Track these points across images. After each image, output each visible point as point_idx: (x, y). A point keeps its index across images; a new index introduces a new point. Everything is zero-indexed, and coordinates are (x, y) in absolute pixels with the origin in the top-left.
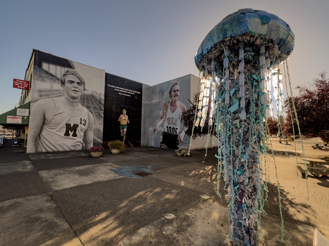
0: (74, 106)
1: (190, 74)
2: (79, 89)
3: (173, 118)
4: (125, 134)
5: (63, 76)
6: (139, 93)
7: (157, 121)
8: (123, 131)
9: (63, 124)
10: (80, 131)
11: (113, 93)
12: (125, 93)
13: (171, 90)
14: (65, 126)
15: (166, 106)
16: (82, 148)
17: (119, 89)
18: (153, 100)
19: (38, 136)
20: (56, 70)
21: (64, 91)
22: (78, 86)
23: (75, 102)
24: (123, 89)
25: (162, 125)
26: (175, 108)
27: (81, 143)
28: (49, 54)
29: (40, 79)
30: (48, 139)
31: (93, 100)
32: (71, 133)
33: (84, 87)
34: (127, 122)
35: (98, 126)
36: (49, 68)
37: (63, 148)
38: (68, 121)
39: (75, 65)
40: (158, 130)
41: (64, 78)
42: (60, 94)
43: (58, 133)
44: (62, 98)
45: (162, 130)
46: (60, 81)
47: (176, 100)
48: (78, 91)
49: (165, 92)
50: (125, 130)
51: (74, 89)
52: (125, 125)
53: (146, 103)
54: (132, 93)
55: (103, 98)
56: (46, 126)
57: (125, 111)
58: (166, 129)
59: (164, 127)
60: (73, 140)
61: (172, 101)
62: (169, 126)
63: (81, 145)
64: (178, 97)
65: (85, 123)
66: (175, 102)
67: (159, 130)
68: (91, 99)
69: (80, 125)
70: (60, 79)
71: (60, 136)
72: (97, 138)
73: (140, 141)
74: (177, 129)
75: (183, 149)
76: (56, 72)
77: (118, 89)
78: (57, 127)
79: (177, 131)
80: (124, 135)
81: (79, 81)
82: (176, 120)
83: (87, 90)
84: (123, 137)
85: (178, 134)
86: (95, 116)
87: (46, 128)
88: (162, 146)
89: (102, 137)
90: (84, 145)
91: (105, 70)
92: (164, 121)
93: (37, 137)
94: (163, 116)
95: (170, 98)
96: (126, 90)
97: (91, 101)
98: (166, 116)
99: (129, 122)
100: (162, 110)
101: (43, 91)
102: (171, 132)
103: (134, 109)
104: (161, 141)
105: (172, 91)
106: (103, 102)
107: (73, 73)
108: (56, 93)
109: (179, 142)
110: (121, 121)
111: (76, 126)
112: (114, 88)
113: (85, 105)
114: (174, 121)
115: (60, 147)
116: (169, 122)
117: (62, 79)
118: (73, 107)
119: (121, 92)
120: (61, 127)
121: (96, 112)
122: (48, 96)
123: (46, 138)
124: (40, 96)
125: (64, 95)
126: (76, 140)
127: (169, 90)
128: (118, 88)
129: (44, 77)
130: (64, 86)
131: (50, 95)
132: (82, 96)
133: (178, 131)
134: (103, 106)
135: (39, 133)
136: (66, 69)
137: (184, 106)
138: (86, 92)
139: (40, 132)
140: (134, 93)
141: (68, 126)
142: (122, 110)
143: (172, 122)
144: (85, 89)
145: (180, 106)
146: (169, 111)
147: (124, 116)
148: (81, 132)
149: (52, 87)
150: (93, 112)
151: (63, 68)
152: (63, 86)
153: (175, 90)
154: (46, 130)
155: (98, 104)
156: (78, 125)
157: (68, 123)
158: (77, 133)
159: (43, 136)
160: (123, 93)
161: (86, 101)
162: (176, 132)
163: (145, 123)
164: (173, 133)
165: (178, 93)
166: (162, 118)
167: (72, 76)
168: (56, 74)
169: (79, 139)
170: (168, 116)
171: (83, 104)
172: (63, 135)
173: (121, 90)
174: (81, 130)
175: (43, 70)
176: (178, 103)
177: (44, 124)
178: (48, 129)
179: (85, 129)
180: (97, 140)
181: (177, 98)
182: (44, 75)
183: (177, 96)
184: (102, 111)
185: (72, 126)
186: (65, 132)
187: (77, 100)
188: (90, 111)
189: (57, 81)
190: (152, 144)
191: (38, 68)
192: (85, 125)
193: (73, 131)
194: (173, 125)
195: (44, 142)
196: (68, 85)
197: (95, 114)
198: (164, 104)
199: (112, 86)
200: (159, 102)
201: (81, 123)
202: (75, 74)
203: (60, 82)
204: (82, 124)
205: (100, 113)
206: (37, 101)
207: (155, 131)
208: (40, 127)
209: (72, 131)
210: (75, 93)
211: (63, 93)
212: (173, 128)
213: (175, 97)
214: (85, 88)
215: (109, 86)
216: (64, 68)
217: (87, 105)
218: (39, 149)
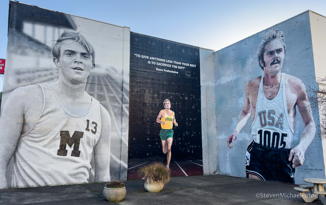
0: (75, 97)
1: (308, 11)
2: (85, 65)
3: (272, 112)
4: (170, 148)
5: (56, 42)
6: (194, 66)
7: (234, 119)
8: (167, 144)
9: (56, 133)
10: (85, 144)
11: (145, 70)
12: (168, 68)
13: (263, 51)
14: (59, 136)
15: (253, 87)
16: (89, 180)
17: (156, 61)
18: (223, 78)
19: (12, 157)
20: (45, 32)
21: (57, 69)
22: (83, 60)
23: (78, 90)
24: (164, 60)
25: (247, 129)
26: (276, 90)
27: (88, 169)
28: (35, 7)
29: (19, 51)
30: (29, 162)
31: (109, 84)
32: (70, 149)
33: (93, 61)
34: (174, 124)
35: (118, 135)
36: (33, 30)
37: (54, 178)
38: (65, 125)
39: (77, 22)
40: (238, 139)
41: (58, 46)
42: (51, 76)
43: (46, 150)
44: (56, 84)
45: (248, 139)
46: (52, 53)
47: (277, 72)
48: (82, 68)
49: (248, 58)
50: (171, 140)
51: (76, 65)
52: (169, 131)
53: (208, 85)
54: (180, 68)
55: (127, 79)
56: (26, 137)
57: (168, 103)
58: (258, 136)
59: (253, 133)
60: (73, 163)
61: (267, 75)
62: (264, 130)
63: (87, 173)
64: (282, 63)
65: (95, 128)
66: (274, 77)
67: (240, 139)
68: (105, 82)
69: (86, 132)
70: (52, 49)
71: (49, 155)
72: (117, 157)
73: (202, 163)
74: (284, 135)
75: (318, 185)
76: (45, 37)
77: (154, 61)
78: (45, 137)
79: (285, 139)
80: (169, 151)
81: (84, 51)
82: (282, 116)
83: (98, 66)
84: (166, 155)
85: (288, 146)
86: (112, 114)
87: (26, 141)
88: (250, 175)
89: (127, 155)
90: (93, 172)
91: (129, 28)
92: (251, 120)
93: (10, 159)
94: (248, 108)
95: (262, 68)
96: (168, 61)
97: (106, 85)
98: (255, 107)
99: (176, 124)
100: (244, 95)
101: (24, 73)
102: (271, 143)
103: (186, 98)
104: (248, 164)
105: (265, 53)
106: (127, 87)
107: (73, 36)
108: (45, 75)
109: (293, 166)
110: (162, 122)
111: (78, 135)
112: (147, 60)
113: (96, 95)
114: (276, 119)
115: (49, 176)
116: (263, 120)
117: (55, 49)
118: (74, 99)
119: (159, 67)
120: (52, 137)
121: (116, 107)
122: (30, 80)
123: (26, 159)
124: (19, 81)
125: (58, 78)
126: (78, 162)
127: (258, 52)
128: (153, 58)
129: (26, 48)
130: (58, 62)
131: (34, 79)
132: (90, 78)
133: (288, 140)
134: (128, 96)
135: (14, 150)
136: (62, 31)
137: (299, 81)
138: (96, 70)
139: (16, 149)
140: (183, 66)
141: (64, 134)
142: (163, 99)
143: (271, 121)
144: (94, 65)
145: (287, 82)
146: (261, 96)
147: (168, 113)
148: (87, 147)
149: (38, 63)
150: (110, 107)
151: (57, 30)
152: (56, 60)
153: (273, 49)
154: (27, 145)
155: (119, 92)
156: (82, 133)
157: (65, 129)
158: (81, 148)
159: (21, 157)
160: (163, 68)
161: (96, 87)
162: (284, 143)
163: (208, 125)
164: (275, 146)
165: (281, 56)
166: (245, 113)
167: (71, 41)
168: (45, 41)
169: (85, 160)
170: (259, 109)
171: (91, 93)
172: (55, 154)
173: (160, 62)
174: (88, 143)
175: (25, 35)
176: (283, 78)
177: (22, 133)
178: (29, 143)
179: (95, 140)
180: (116, 162)
181: (279, 67)
182: (25, 43)
183: (279, 62)
184: (127, 103)
185: (71, 136)
186: (59, 149)
187: (81, 85)
188: (104, 106)
189: (46, 54)
190: (227, 169)
191: (16, 33)
192: (94, 133)
193: (73, 145)
194: (274, 127)
195: (21, 167)
196: (64, 58)
197: (113, 110)
198: (247, 83)
199: (143, 57)
200: (237, 81)
201: (87, 129)
202: (77, 39)
203: (52, 55)
204: (90, 130)
205: (122, 108)
206: (12, 90)
207: (230, 141)
208: (17, 138)
209: (71, 146)
210: (78, 73)
211: (55, 75)
212: (275, 134)
213: (274, 66)
214: (95, 63)
215: (138, 56)
216: (59, 28)
217: (98, 95)
218: (12, 183)
